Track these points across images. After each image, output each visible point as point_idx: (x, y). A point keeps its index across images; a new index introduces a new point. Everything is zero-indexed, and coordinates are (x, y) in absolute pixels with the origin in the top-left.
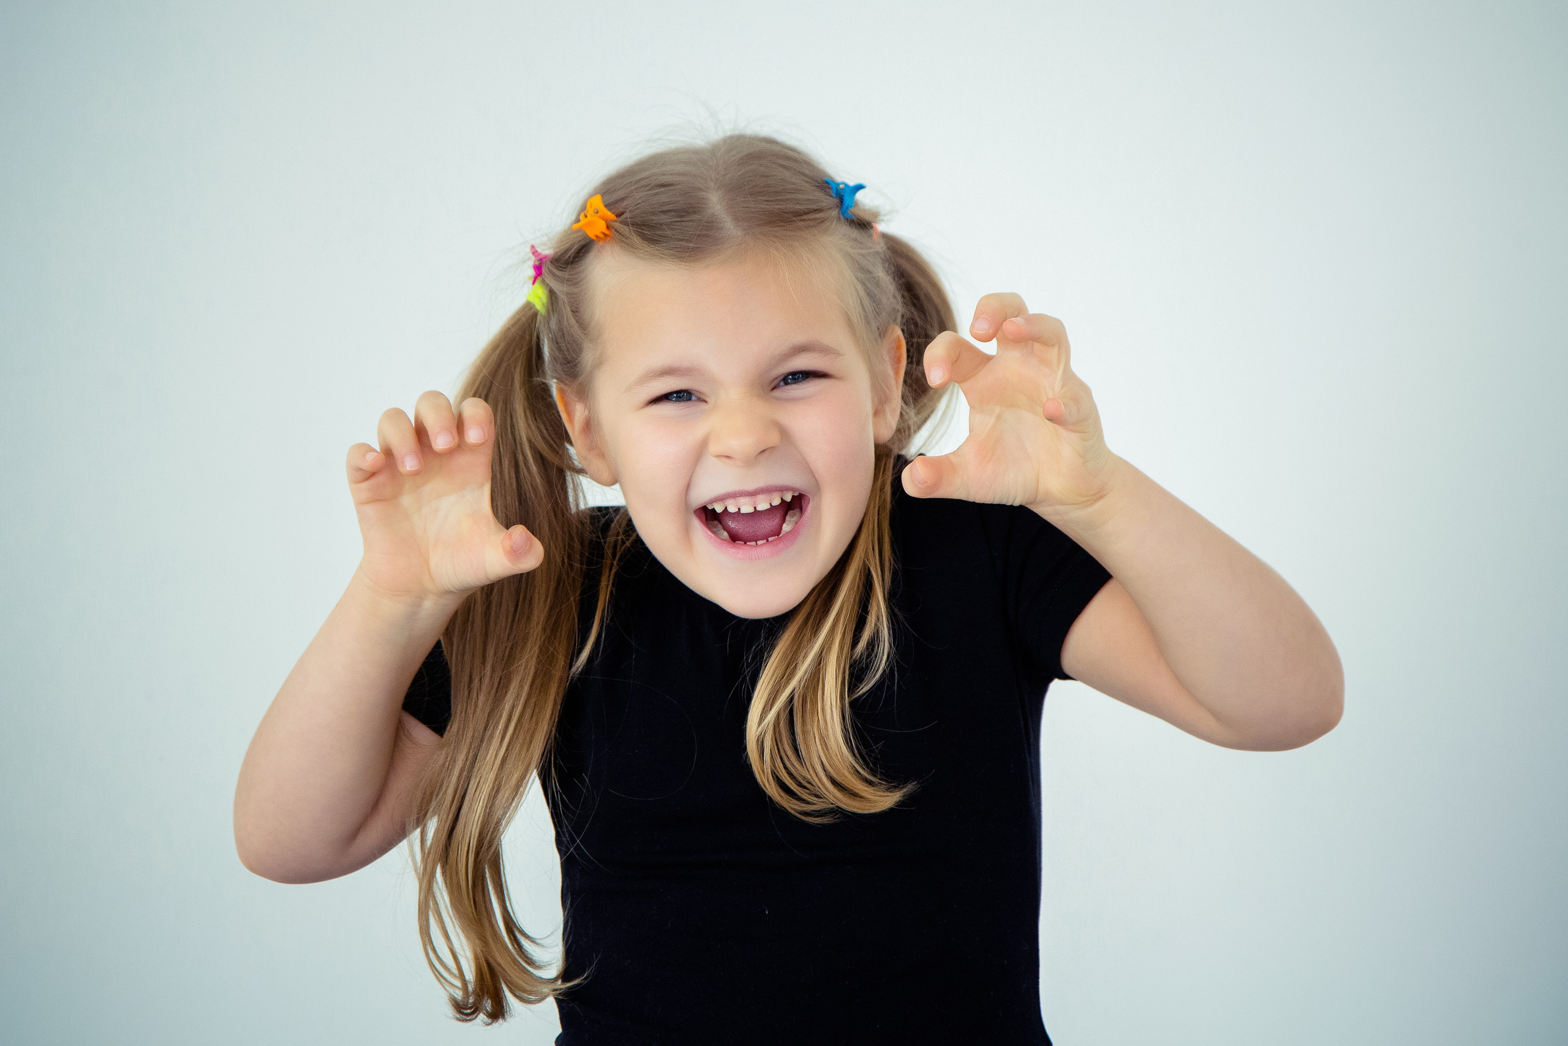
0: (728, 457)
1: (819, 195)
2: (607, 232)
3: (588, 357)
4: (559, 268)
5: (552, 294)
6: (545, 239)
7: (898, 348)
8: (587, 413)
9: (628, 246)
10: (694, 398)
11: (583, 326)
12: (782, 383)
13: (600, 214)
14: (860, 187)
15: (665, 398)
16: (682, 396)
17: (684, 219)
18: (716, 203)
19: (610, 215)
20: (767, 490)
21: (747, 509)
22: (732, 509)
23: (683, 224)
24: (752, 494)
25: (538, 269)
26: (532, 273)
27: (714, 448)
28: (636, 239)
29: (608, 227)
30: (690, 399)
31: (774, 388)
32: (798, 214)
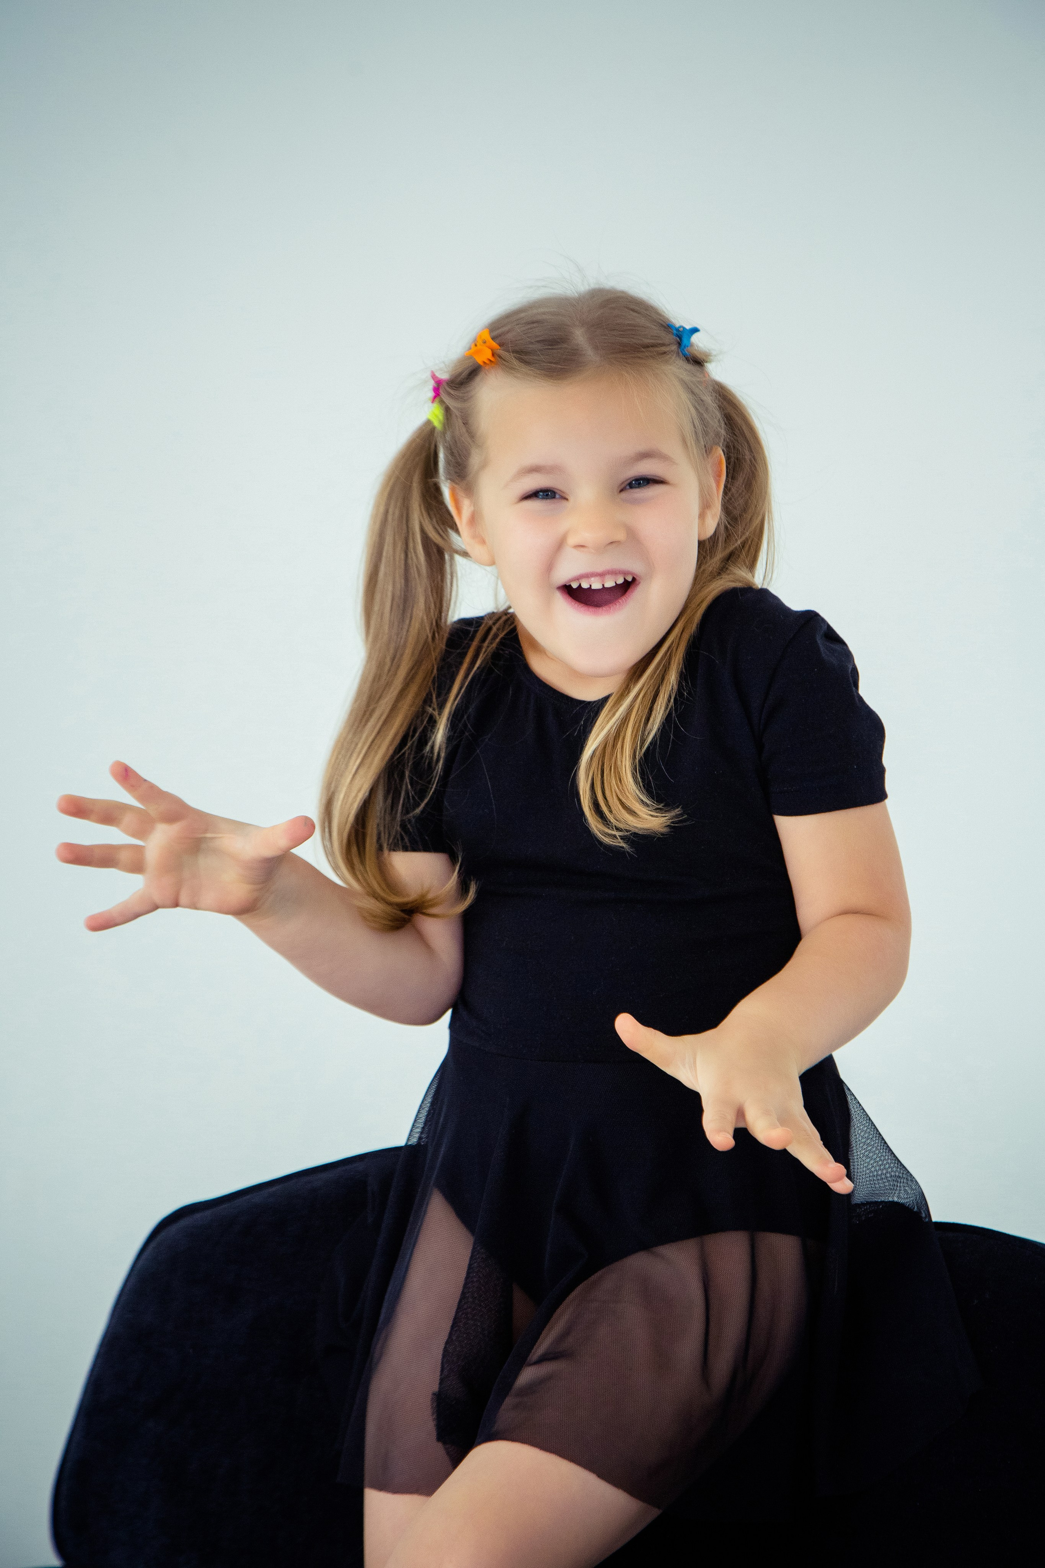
0: (582, 546)
1: (663, 334)
2: (492, 359)
3: (475, 460)
4: (452, 388)
5: (447, 410)
6: (442, 365)
7: (720, 463)
8: (472, 508)
9: (509, 368)
10: (557, 496)
11: (472, 435)
12: (628, 487)
13: (488, 344)
14: (695, 330)
15: (534, 495)
16: (546, 494)
17: (554, 347)
18: (580, 337)
19: (494, 344)
20: (614, 573)
21: (596, 585)
22: (585, 585)
23: (555, 351)
24: (602, 575)
25: (436, 391)
26: (431, 394)
27: (572, 540)
28: (516, 363)
29: (493, 355)
30: (554, 497)
31: (621, 491)
32: (647, 346)
